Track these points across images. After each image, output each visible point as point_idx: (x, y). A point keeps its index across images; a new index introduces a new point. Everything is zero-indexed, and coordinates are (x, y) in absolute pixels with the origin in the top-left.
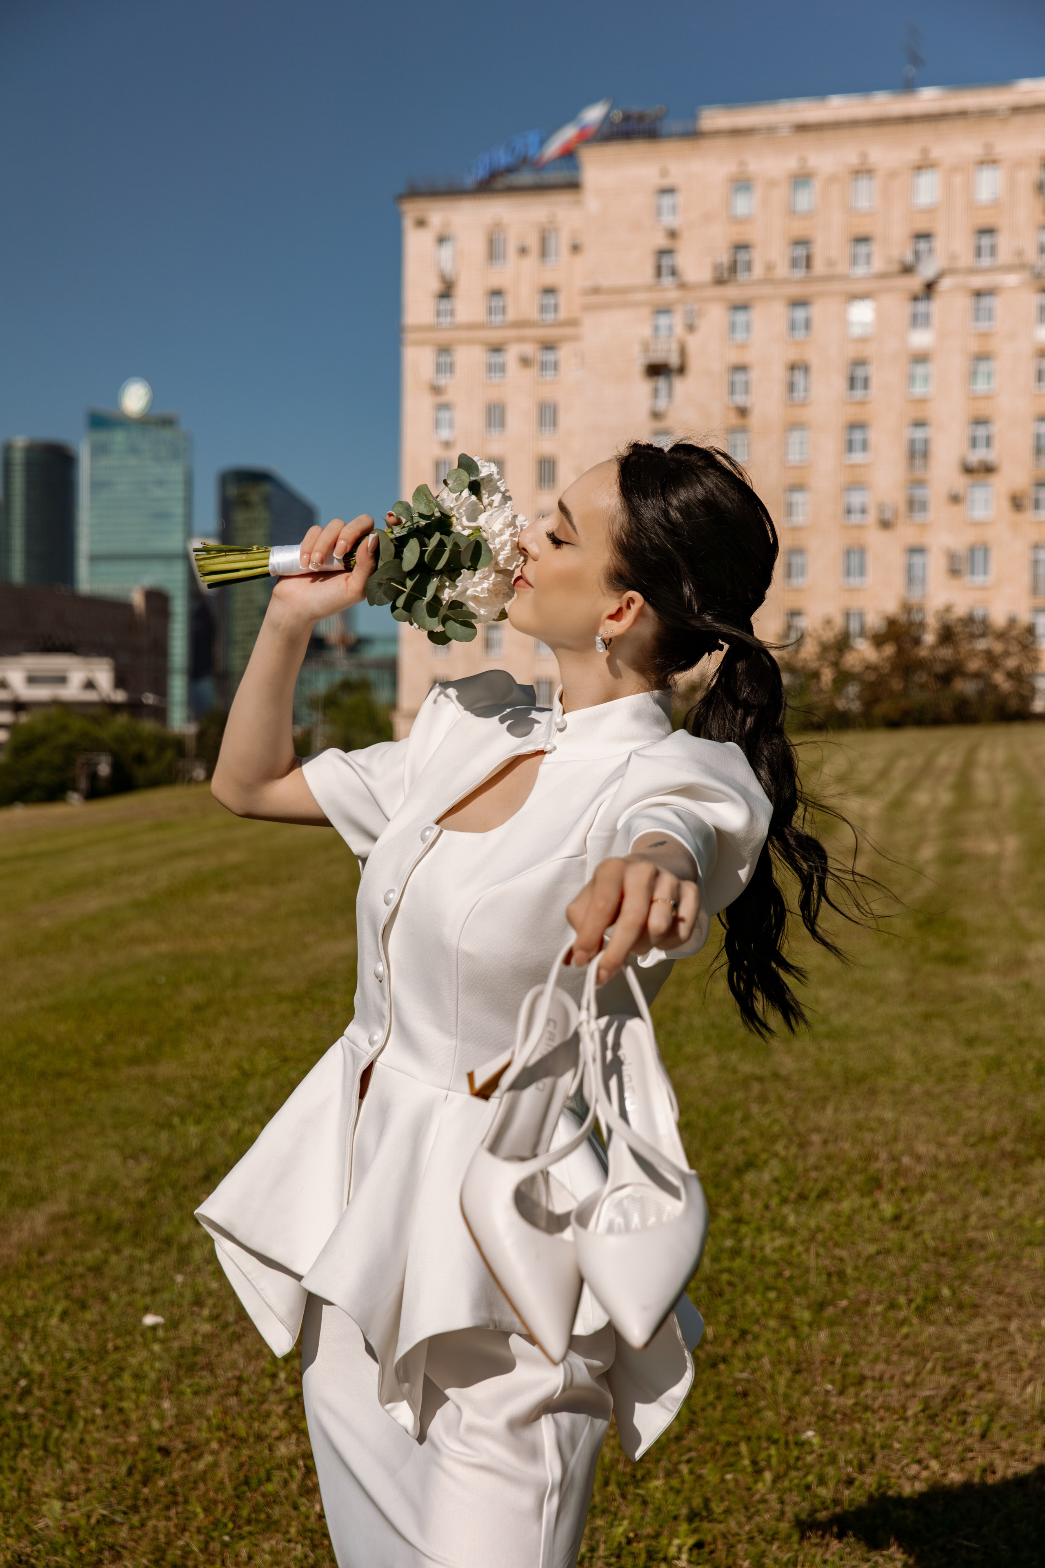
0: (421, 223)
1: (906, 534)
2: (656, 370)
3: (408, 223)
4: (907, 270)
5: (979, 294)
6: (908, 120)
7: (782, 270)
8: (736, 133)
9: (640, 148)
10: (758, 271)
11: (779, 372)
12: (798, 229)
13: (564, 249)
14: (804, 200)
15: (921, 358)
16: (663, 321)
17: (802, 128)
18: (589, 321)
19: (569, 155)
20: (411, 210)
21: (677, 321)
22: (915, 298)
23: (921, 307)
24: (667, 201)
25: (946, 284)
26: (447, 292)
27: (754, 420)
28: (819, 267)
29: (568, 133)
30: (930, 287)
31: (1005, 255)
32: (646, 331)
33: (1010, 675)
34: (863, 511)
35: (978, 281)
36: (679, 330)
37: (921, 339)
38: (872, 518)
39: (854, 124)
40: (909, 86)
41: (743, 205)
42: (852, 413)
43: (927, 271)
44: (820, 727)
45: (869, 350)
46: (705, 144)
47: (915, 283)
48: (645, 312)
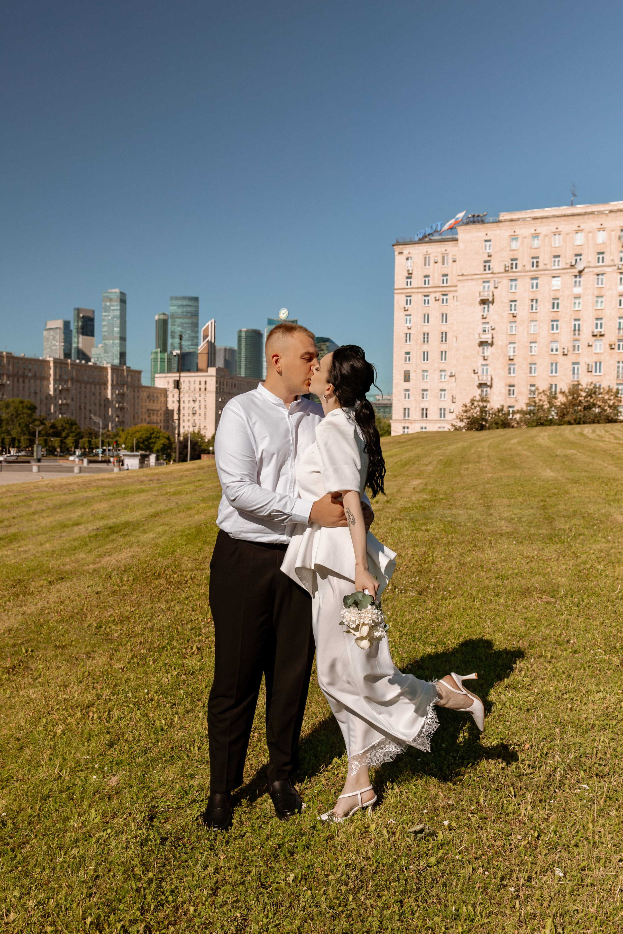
0: (401, 253)
1: (572, 358)
2: (484, 302)
3: (396, 253)
4: (572, 266)
5: (598, 275)
6: (573, 215)
7: (529, 267)
8: (512, 220)
9: (479, 226)
10: (520, 267)
11: (528, 303)
12: (534, 253)
13: (450, 261)
14: (536, 243)
15: (578, 297)
16: (486, 285)
17: (536, 218)
18: (460, 285)
19: (452, 228)
20: (397, 249)
21: (492, 285)
22: (576, 276)
23: (578, 279)
24: (488, 244)
25: (586, 270)
26: (409, 276)
27: (518, 319)
28: (541, 266)
29: (452, 221)
30: (580, 272)
31: (607, 262)
32: (481, 288)
33: (610, 407)
34: (557, 350)
35: (598, 270)
36: (492, 288)
37: (577, 290)
38: (560, 352)
39: (553, 217)
40: (572, 204)
41: (514, 245)
42: (553, 316)
43: (580, 267)
44: (542, 424)
45: (558, 295)
46: (501, 224)
47: (575, 271)
48: (480, 282)
